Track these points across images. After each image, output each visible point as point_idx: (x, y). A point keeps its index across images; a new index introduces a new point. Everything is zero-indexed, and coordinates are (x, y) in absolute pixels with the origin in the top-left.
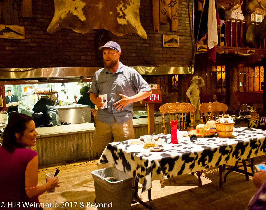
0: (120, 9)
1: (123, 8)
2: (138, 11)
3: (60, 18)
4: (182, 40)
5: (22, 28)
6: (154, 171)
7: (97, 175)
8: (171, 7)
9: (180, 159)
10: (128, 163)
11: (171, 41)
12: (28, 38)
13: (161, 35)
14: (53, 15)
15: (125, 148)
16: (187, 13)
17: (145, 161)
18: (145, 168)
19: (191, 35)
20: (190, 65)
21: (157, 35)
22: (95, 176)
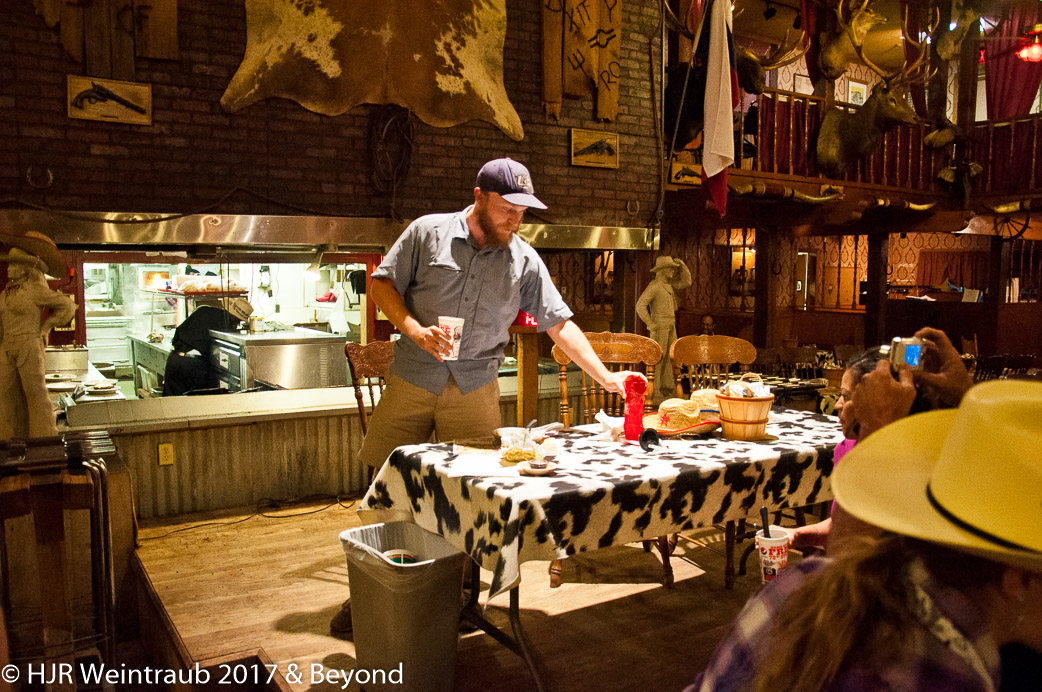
0: (445, 48)
1: (454, 45)
2: (499, 58)
3: (264, 65)
4: (629, 146)
5: (145, 91)
6: (529, 532)
7: (358, 543)
8: (597, 48)
9: (607, 500)
10: (453, 506)
11: (596, 148)
12: (162, 123)
13: (566, 130)
14: (241, 57)
15: (445, 463)
16: (647, 66)
17: (503, 503)
18: (502, 523)
19: (656, 132)
20: (650, 222)
21: (552, 130)
22: (352, 545)
